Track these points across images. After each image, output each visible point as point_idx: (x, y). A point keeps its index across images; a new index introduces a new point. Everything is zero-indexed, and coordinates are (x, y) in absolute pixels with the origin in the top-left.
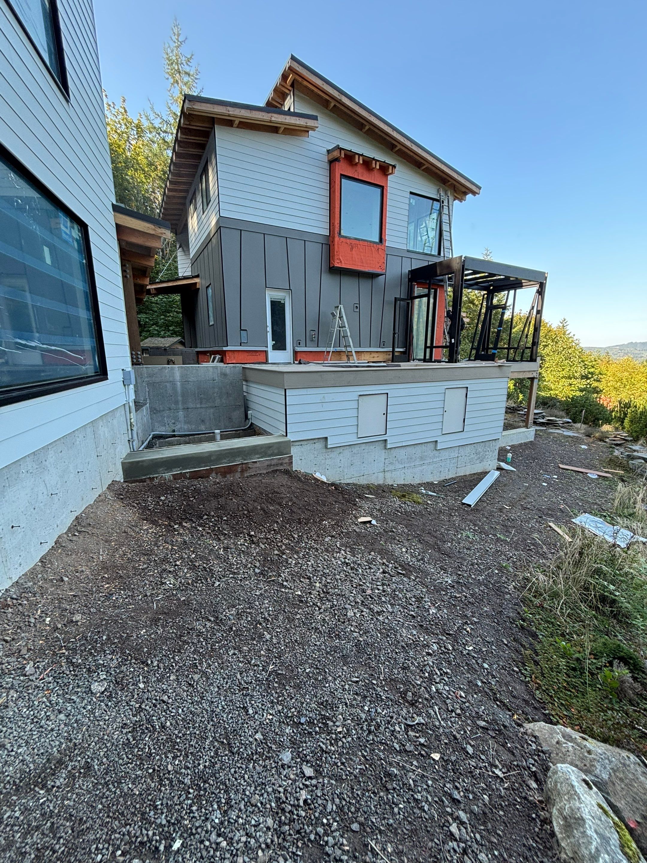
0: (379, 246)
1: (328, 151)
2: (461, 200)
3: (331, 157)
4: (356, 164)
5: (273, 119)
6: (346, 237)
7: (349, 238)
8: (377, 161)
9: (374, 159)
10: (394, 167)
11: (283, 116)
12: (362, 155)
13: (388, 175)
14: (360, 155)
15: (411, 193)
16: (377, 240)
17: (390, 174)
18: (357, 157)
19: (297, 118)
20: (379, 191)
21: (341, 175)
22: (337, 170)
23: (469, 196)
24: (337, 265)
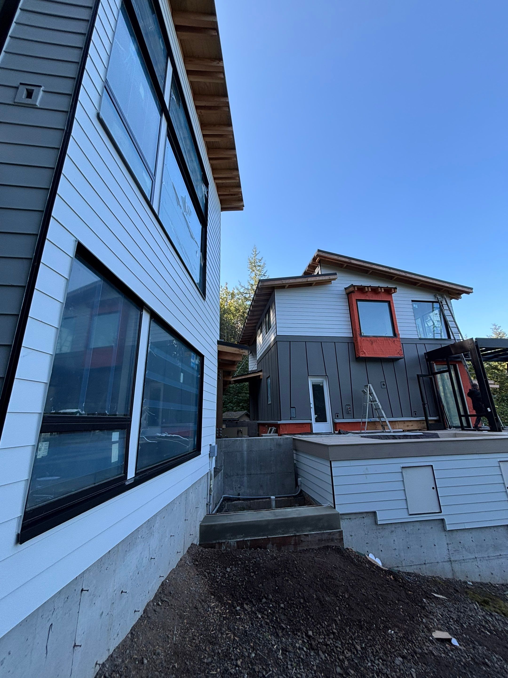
0: (395, 339)
1: (346, 289)
2: (457, 299)
3: (348, 291)
4: (367, 292)
5: (309, 280)
6: (366, 336)
7: (369, 337)
8: (381, 288)
9: (379, 287)
10: (395, 288)
11: (314, 278)
12: (370, 286)
13: (392, 294)
14: (368, 287)
15: (413, 301)
16: (392, 335)
17: (393, 293)
18: (366, 288)
19: (324, 277)
20: (386, 304)
21: (357, 300)
22: (353, 298)
23: (463, 296)
24: (361, 356)
